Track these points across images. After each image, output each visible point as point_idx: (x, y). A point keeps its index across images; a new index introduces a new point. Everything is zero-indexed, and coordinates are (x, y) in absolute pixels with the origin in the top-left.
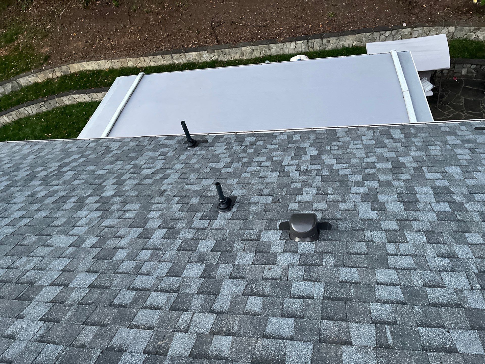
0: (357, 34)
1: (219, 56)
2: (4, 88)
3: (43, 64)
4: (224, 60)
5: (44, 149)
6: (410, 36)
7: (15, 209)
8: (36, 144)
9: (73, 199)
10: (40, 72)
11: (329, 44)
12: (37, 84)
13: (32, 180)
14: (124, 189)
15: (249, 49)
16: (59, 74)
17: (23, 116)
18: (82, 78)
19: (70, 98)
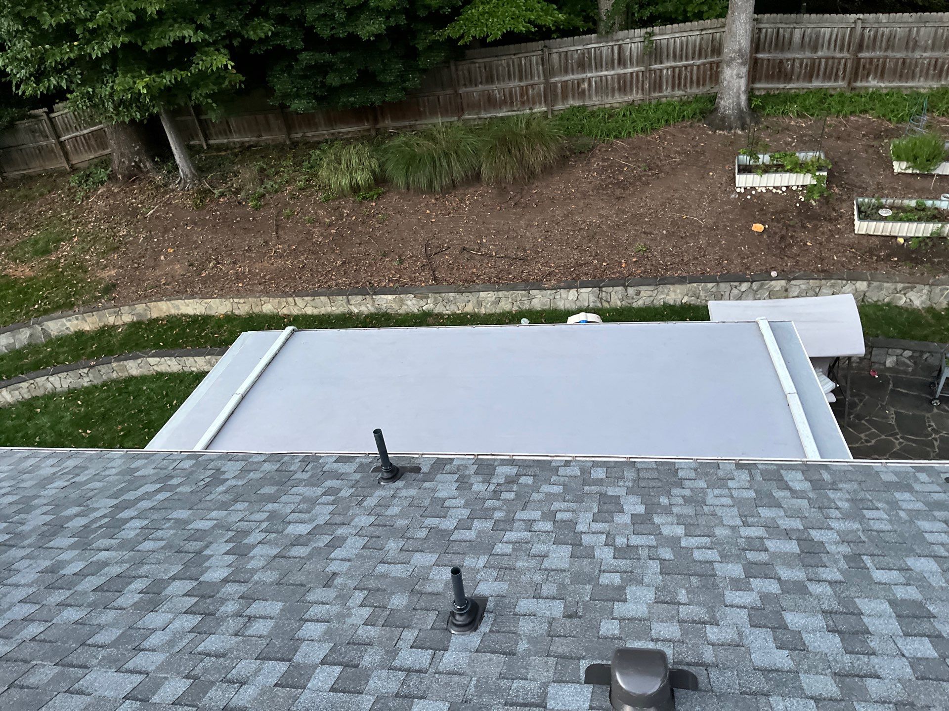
0: (690, 283)
1: (436, 304)
2: (14, 337)
3: (99, 297)
4: (444, 312)
5: (86, 468)
6: (785, 293)
7: (16, 600)
8: (69, 457)
9: (139, 585)
10: (92, 312)
11: (639, 297)
12: (80, 334)
13: (54, 534)
14: (249, 567)
15: (492, 297)
16: (127, 318)
17: (40, 392)
18: (172, 328)
19: (142, 364)
